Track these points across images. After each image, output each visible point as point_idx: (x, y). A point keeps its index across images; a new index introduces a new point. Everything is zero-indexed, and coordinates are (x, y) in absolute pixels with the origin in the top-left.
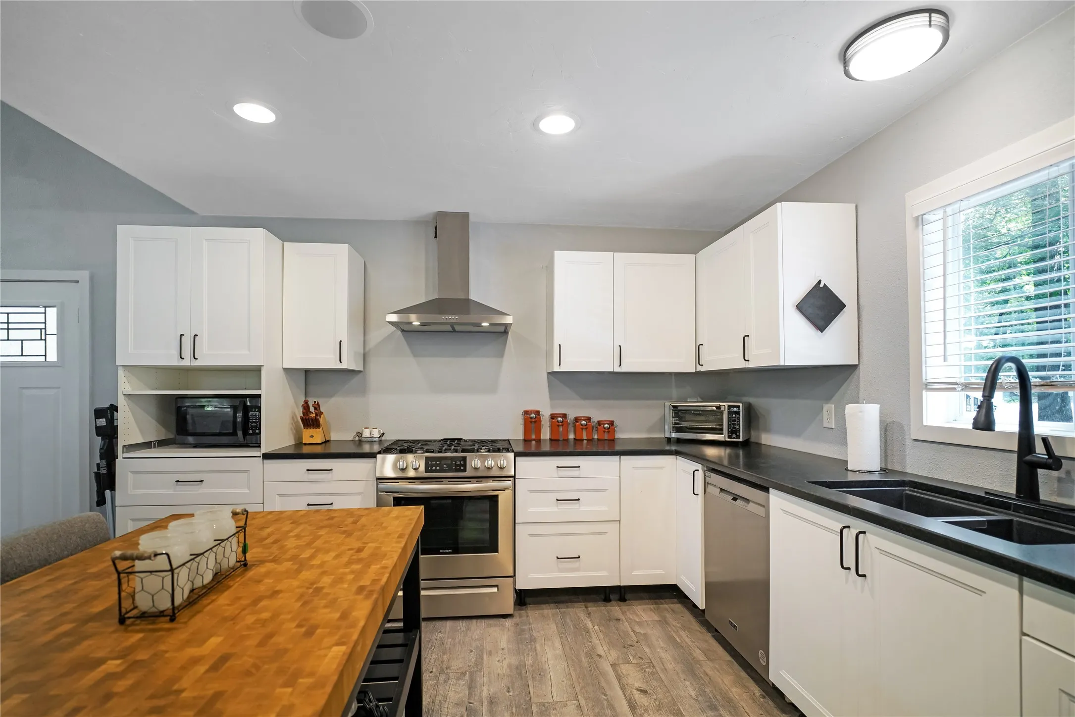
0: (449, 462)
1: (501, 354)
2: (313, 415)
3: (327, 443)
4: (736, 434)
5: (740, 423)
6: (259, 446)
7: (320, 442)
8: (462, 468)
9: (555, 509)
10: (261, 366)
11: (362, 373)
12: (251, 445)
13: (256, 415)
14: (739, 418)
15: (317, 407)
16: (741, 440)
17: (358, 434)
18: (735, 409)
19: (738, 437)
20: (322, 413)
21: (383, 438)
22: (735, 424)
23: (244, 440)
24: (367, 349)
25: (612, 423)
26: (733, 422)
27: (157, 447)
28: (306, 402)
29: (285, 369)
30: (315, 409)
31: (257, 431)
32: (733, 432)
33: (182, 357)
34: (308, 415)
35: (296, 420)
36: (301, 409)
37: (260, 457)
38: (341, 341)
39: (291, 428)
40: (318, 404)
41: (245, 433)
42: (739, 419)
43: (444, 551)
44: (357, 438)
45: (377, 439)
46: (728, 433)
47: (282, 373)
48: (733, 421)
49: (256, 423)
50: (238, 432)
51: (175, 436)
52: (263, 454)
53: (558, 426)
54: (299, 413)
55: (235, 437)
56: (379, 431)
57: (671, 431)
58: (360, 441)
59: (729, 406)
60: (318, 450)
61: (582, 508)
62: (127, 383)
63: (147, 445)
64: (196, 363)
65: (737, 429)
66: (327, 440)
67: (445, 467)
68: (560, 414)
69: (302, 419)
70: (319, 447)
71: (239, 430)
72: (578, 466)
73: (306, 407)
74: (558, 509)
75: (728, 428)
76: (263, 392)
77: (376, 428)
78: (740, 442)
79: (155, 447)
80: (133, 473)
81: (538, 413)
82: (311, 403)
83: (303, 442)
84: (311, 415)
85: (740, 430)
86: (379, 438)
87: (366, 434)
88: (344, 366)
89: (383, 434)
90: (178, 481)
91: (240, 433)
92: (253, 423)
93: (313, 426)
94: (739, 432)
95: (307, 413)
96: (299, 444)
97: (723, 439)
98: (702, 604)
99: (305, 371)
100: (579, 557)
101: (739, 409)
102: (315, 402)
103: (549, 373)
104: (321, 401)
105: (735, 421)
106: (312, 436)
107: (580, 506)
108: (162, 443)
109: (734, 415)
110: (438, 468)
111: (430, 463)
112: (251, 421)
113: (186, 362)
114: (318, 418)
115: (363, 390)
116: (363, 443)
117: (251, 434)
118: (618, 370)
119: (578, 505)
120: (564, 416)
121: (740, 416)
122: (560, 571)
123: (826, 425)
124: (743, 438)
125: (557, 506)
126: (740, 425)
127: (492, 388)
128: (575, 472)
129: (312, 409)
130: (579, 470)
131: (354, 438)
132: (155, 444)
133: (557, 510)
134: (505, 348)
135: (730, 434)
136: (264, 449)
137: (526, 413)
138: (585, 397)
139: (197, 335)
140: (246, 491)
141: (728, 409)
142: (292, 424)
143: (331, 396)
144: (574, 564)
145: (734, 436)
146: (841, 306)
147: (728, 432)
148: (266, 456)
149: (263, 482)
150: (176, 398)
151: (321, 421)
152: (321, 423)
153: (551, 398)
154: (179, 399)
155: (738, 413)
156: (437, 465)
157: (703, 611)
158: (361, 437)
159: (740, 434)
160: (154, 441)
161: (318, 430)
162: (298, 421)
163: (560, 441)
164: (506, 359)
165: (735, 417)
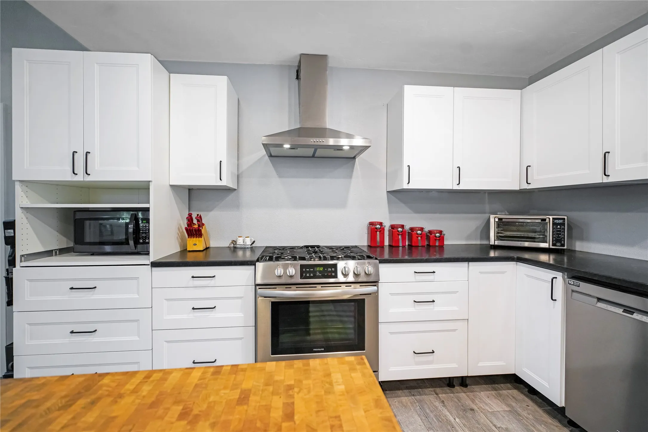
0: (321, 269)
1: (350, 177)
2: (196, 226)
3: (208, 250)
4: (561, 242)
5: (564, 233)
6: (148, 254)
7: (202, 249)
8: (333, 274)
10: (150, 181)
11: (236, 191)
12: (142, 253)
13: (146, 226)
14: (564, 229)
15: (199, 219)
16: (565, 247)
17: (233, 242)
18: (561, 221)
19: (563, 245)
20: (203, 224)
21: (253, 245)
22: (560, 234)
23: (136, 249)
24: (240, 171)
25: (441, 232)
26: (558, 233)
27: (59, 255)
28: (190, 215)
29: (171, 186)
30: (198, 221)
31: (147, 241)
32: (558, 241)
33: (75, 172)
34: (191, 227)
35: (181, 230)
36: (186, 221)
37: (149, 265)
38: (221, 161)
39: (177, 237)
40: (200, 217)
41: (136, 243)
43: (317, 350)
44: (232, 245)
45: (249, 246)
46: (552, 242)
47: (169, 188)
48: (558, 231)
49: (146, 233)
50: (129, 241)
51: (74, 245)
52: (152, 263)
53: (399, 234)
54: (184, 224)
55: (129, 246)
56: (251, 240)
57: (496, 239)
58: (235, 248)
59: (553, 219)
60: (200, 257)
61: (437, 309)
62: (25, 197)
63: (49, 253)
64: (88, 179)
65: (563, 238)
66: (207, 247)
67: (318, 274)
68: (399, 225)
69: (186, 229)
70: (201, 254)
71: (131, 240)
72: (433, 271)
73: (190, 219)
74: (416, 309)
75: (553, 237)
76: (151, 206)
77: (248, 237)
78: (564, 249)
79: (56, 255)
80: (30, 280)
81: (381, 224)
82: (194, 216)
83: (188, 250)
84: (194, 227)
85: (564, 240)
86: (251, 245)
87: (240, 241)
88: (224, 183)
89: (254, 242)
90: (72, 288)
91: (131, 242)
92: (143, 233)
93: (196, 236)
95: (191, 224)
96: (184, 251)
97: (546, 246)
98: (561, 402)
99: (189, 189)
100: (433, 352)
101: (564, 221)
102: (198, 215)
103: (388, 191)
104: (202, 214)
105: (560, 231)
106: (195, 245)
107: (434, 307)
108: (62, 251)
109: (559, 227)
110: (312, 275)
111: (304, 270)
112: (141, 231)
113: (80, 177)
114: (201, 228)
115: (237, 206)
116: (238, 250)
117: (142, 243)
118: (456, 187)
119: (432, 305)
120: (402, 226)
121: (565, 227)
122: (418, 364)
124: (567, 246)
125: (414, 307)
126: (564, 235)
127: (343, 204)
128: (431, 277)
129: (195, 221)
130: (434, 275)
131: (230, 245)
132: (56, 253)
133: (415, 311)
134: (353, 171)
135: (554, 242)
136: (153, 257)
137: (371, 224)
138: (417, 211)
139: (89, 153)
140: (136, 296)
141: (553, 221)
142: (178, 234)
143: (211, 211)
144: (430, 357)
145: (559, 244)
147: (553, 240)
148: (155, 265)
149: (152, 288)
150: (75, 211)
151: (203, 231)
152: (203, 233)
153: (390, 212)
154: (77, 212)
155: (562, 225)
156: (310, 272)
157: (563, 409)
158: (236, 244)
159: (564, 242)
160: (55, 250)
161: (200, 239)
162: (183, 231)
163: (400, 247)
164: (354, 180)
165: (560, 229)
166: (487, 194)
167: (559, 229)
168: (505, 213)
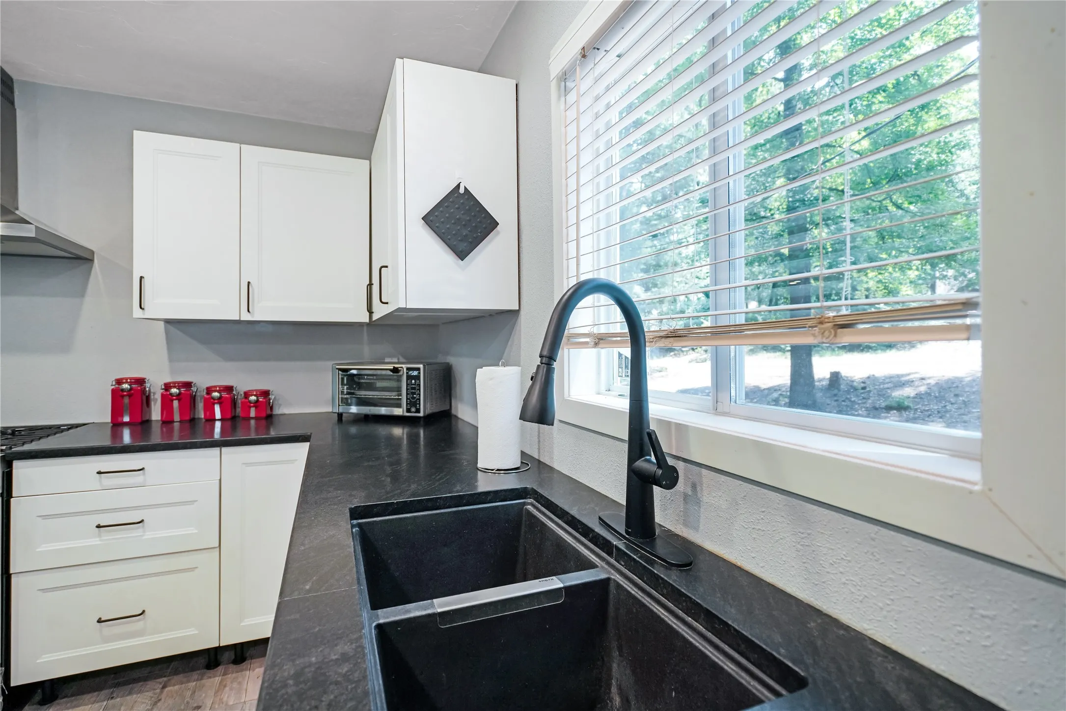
1: (82, 293)
4: (416, 406)
5: (420, 391)
9: (96, 541)
14: (419, 385)
16: (421, 414)
18: (415, 373)
19: (418, 411)
22: (414, 393)
26: (413, 390)
32: (413, 403)
42: (420, 387)
46: (407, 406)
48: (413, 388)
53: (173, 400)
57: (340, 404)
59: (408, 369)
61: (149, 535)
65: (417, 399)
68: (182, 382)
72: (141, 468)
74: (100, 540)
75: (407, 399)
78: (419, 418)
81: (141, 381)
85: (420, 402)
94: (419, 404)
97: (401, 414)
100: (143, 613)
101: (419, 373)
105: (414, 388)
107: (143, 532)
109: (413, 381)
118: (246, 317)
119: (140, 530)
121: (420, 382)
122: (106, 640)
124: (424, 412)
125: (100, 536)
126: (420, 394)
127: (62, 346)
128: (138, 478)
134: (86, 283)
135: (409, 406)
138: (227, 358)
141: (407, 373)
145: (413, 409)
146: (493, 224)
147: (407, 404)
153: (171, 360)
155: (417, 378)
159: (420, 406)
163: (175, 424)
164: (88, 299)
165: (415, 384)
167: (413, 385)
168: (398, 359)
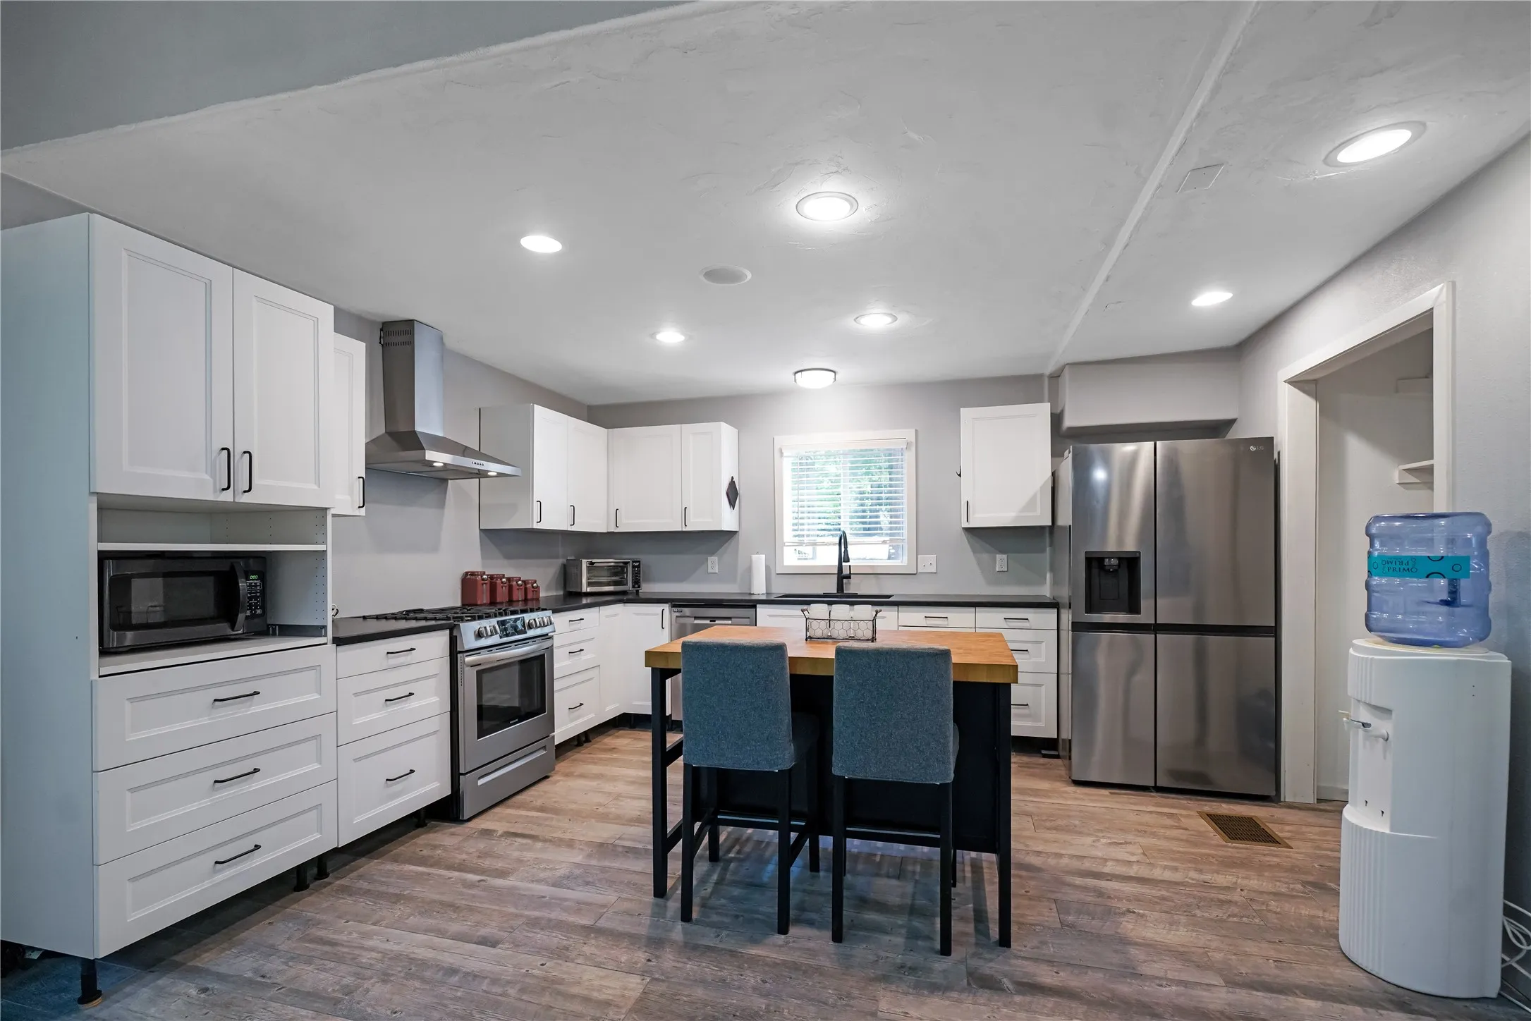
1: (441, 504)
10: (327, 509)
13: (256, 586)
18: (636, 564)
19: (639, 587)
22: (637, 576)
31: (259, 612)
32: (636, 582)
46: (632, 584)
49: (256, 597)
52: (335, 639)
57: (587, 586)
61: (583, 658)
64: (243, 499)
65: (638, 580)
75: (632, 580)
80: (133, 700)
92: (251, 598)
101: (640, 564)
103: (481, 529)
105: (637, 573)
109: (636, 569)
112: (248, 595)
113: (228, 497)
117: (248, 617)
118: (571, 529)
121: (640, 569)
122: (571, 721)
123: (710, 571)
126: (640, 577)
130: (584, 621)
140: (316, 696)
141: (632, 564)
145: (636, 586)
148: (340, 642)
149: (337, 679)
153: (483, 558)
155: (638, 567)
159: (639, 584)
164: (446, 511)
166: (560, 537)
